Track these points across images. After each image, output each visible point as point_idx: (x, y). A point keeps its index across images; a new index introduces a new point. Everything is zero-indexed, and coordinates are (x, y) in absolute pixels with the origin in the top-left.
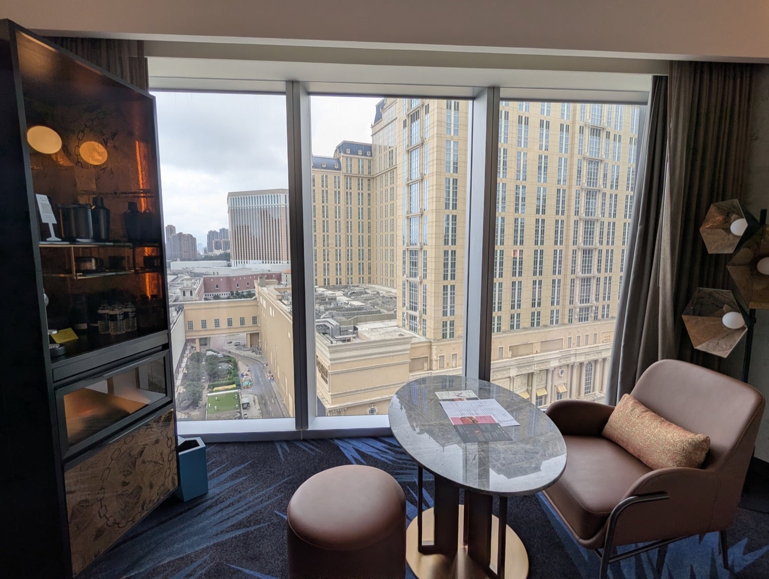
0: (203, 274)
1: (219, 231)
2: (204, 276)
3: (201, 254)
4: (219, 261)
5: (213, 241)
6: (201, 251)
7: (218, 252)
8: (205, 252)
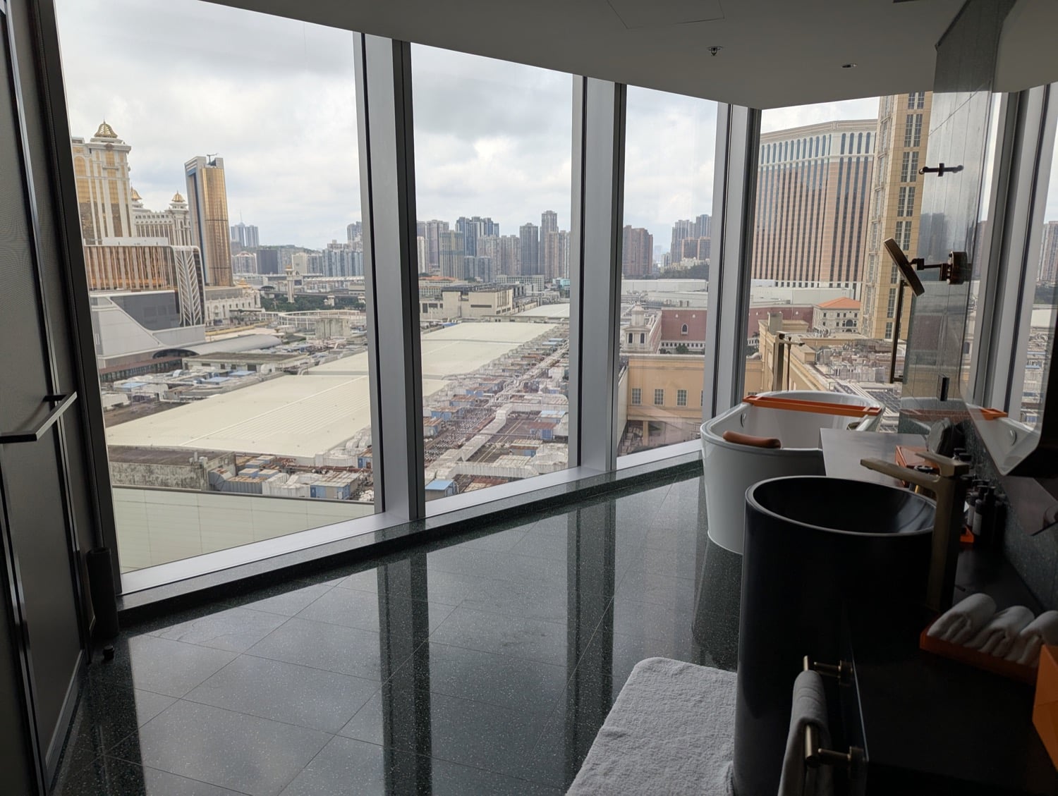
0: (662, 304)
1: (694, 222)
2: (663, 308)
3: (659, 266)
4: (692, 280)
5: (683, 241)
6: (658, 261)
7: (688, 263)
8: (666, 261)
